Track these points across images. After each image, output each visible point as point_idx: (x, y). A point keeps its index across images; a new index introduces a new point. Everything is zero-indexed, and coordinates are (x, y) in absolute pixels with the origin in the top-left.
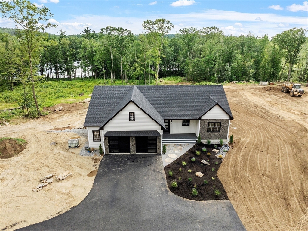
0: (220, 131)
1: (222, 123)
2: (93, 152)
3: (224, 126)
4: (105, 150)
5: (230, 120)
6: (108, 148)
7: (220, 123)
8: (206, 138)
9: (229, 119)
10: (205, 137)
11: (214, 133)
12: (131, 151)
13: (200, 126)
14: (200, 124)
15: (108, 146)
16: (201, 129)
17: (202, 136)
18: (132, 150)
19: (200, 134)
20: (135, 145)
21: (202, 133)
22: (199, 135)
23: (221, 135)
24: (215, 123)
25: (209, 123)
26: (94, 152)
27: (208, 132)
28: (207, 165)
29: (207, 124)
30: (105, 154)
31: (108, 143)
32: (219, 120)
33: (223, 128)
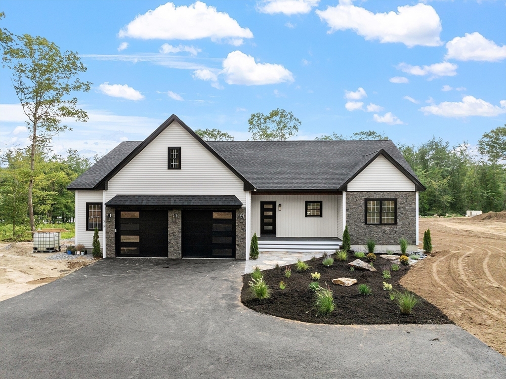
0: (396, 223)
1: (398, 203)
2: (78, 253)
3: (405, 210)
4: (107, 245)
5: (417, 194)
6: (113, 241)
7: (395, 201)
8: (362, 240)
9: (415, 192)
10: (362, 238)
11: (383, 227)
12: (170, 250)
13: (347, 210)
14: (347, 203)
15: (113, 236)
16: (348, 216)
17: (354, 234)
18: (172, 249)
19: (346, 227)
20: (180, 235)
21: (353, 226)
22: (344, 229)
23: (399, 233)
24: (381, 201)
25: (366, 201)
26: (82, 253)
27: (366, 223)
28: (369, 270)
29: (362, 203)
30: (104, 257)
31: (114, 227)
32: (392, 194)
33: (402, 214)
